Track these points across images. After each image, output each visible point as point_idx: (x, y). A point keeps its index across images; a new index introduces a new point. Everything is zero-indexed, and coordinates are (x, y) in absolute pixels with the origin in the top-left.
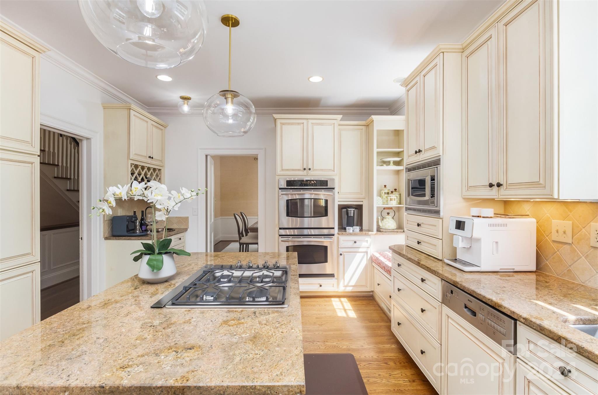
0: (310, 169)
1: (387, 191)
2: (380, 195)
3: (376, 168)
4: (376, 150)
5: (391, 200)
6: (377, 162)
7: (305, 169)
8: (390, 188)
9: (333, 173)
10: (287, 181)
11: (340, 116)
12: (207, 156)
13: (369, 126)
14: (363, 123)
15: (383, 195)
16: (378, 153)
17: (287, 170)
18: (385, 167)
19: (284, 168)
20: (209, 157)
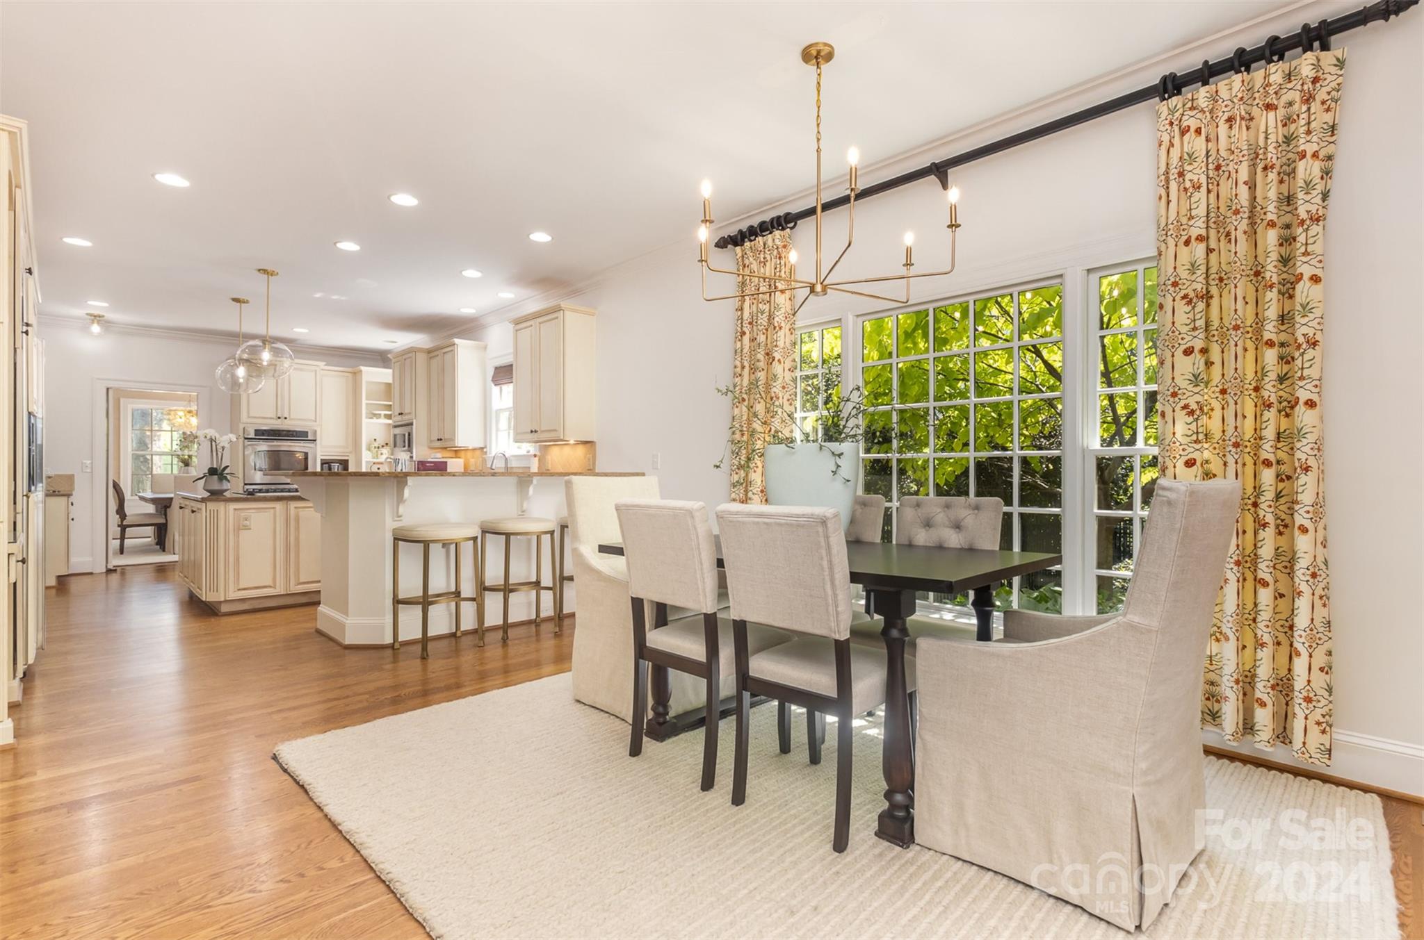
0: (286, 418)
1: (377, 445)
2: (369, 449)
3: (365, 421)
4: (364, 402)
5: (382, 454)
6: (367, 413)
7: (279, 418)
8: (380, 441)
9: (314, 423)
10: (256, 430)
11: (324, 363)
12: (108, 389)
13: (356, 375)
14: (350, 370)
15: (373, 449)
16: (367, 404)
17: (255, 417)
18: (375, 420)
19: (251, 415)
20: (110, 392)
